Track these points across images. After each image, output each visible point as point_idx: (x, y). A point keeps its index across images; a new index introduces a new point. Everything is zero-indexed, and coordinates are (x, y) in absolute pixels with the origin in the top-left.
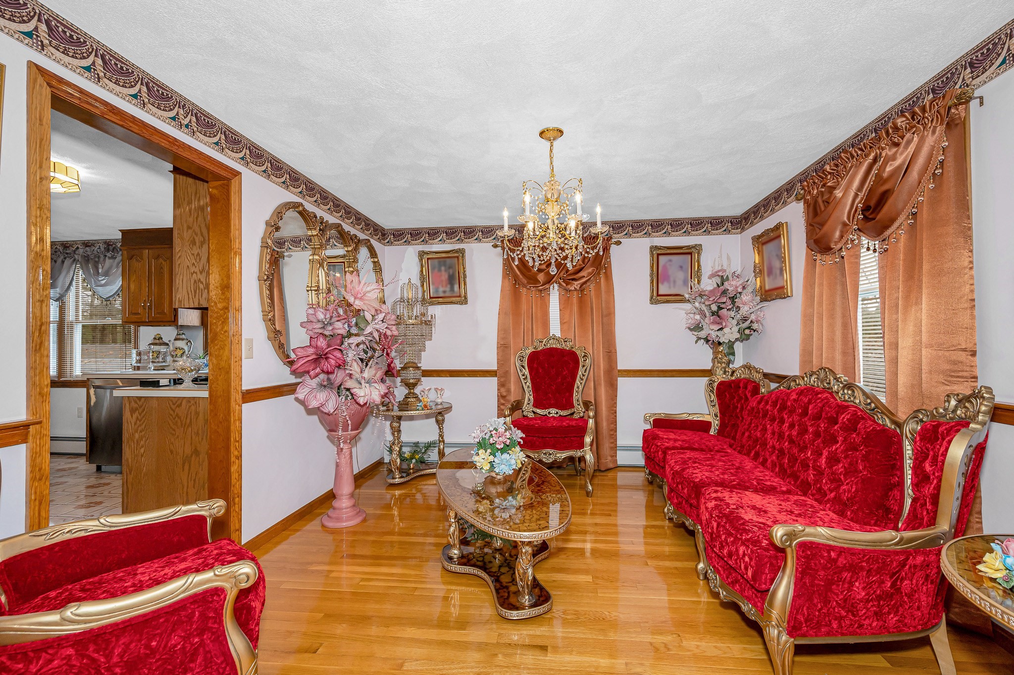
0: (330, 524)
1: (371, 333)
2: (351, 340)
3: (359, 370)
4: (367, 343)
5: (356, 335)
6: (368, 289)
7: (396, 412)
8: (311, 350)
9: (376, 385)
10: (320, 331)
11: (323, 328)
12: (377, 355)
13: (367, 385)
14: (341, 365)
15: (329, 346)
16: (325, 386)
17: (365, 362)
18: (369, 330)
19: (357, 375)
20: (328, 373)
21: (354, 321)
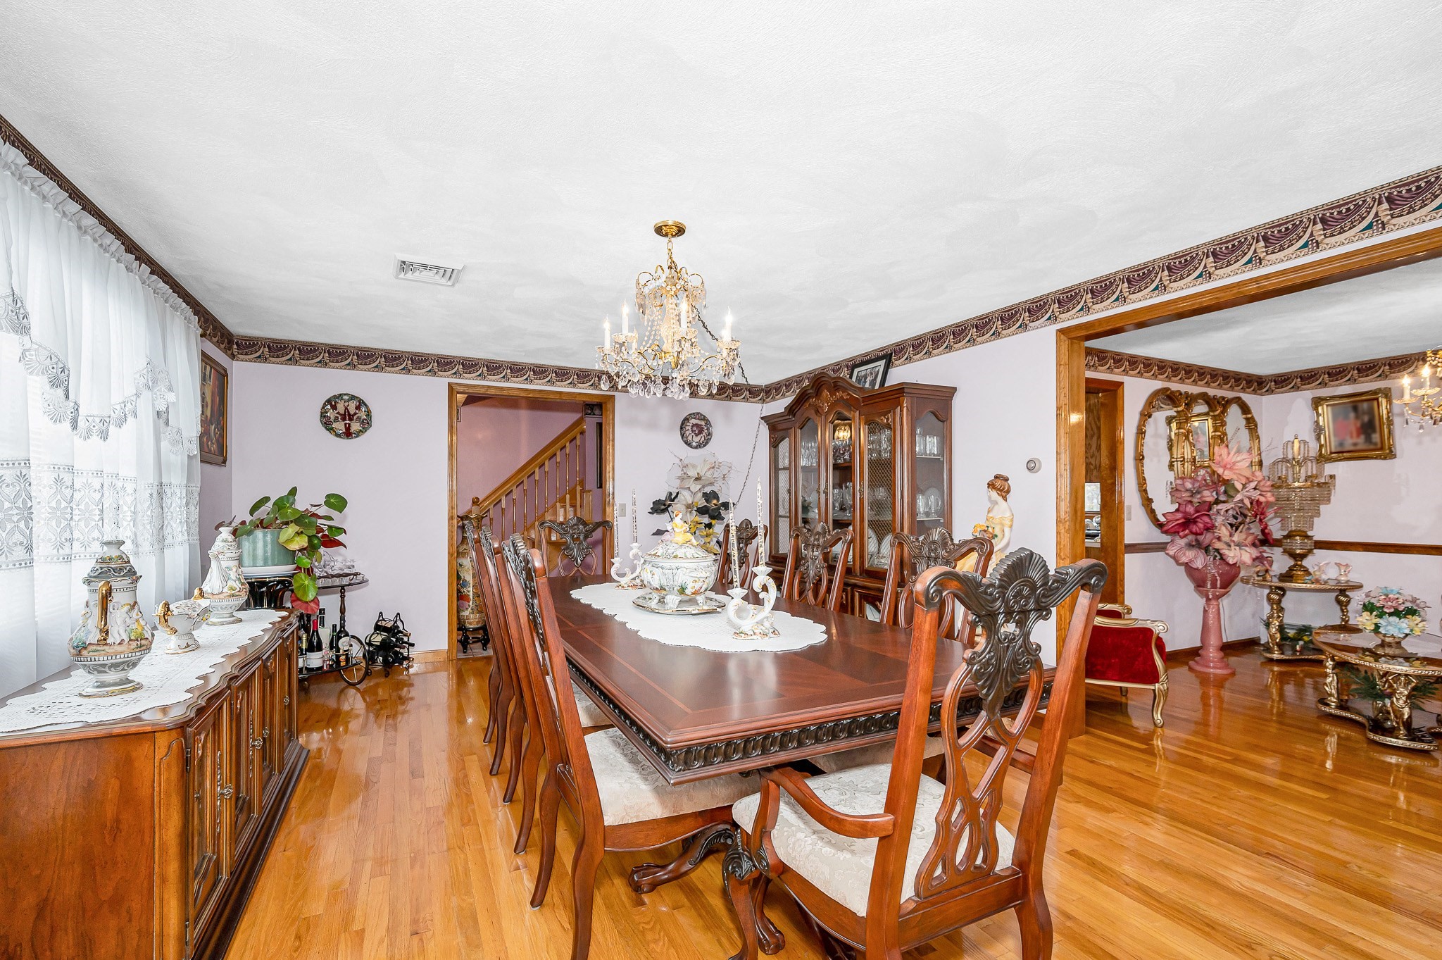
0: (1198, 668)
1: (1242, 501)
2: (1219, 507)
3: (1228, 534)
4: (1237, 509)
5: (1224, 502)
6: (1238, 459)
7: (1275, 582)
8: (1179, 515)
9: (1246, 548)
10: (1189, 499)
11: (1192, 496)
12: (1248, 520)
13: (1237, 548)
14: (1210, 528)
15: (1197, 511)
16: (1193, 546)
17: (1235, 527)
18: (1238, 497)
19: (1226, 538)
20: (1196, 534)
21: (1222, 489)
